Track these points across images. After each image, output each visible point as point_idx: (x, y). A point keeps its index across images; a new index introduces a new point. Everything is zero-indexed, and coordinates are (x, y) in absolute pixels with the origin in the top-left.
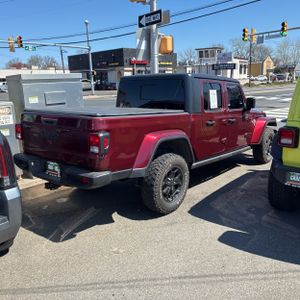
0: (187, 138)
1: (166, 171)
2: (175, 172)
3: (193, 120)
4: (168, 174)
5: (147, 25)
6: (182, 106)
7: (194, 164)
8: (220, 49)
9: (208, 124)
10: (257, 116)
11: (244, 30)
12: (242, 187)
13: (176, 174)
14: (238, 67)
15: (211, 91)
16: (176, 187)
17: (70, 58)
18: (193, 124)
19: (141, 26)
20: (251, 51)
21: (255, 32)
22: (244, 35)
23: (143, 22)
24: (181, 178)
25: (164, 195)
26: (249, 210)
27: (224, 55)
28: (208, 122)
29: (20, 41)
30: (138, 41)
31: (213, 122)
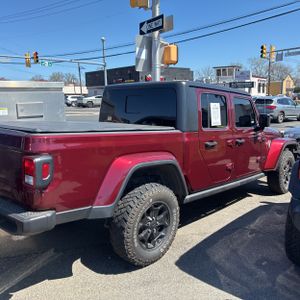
0: (177, 164)
1: (144, 209)
2: (159, 208)
3: (186, 139)
4: (148, 212)
5: (149, 32)
6: (172, 122)
7: (188, 197)
8: (238, 68)
9: (207, 146)
10: (273, 137)
11: (262, 47)
12: (252, 226)
13: (160, 212)
14: (256, 86)
15: (212, 105)
16: (161, 228)
17: (87, 74)
18: (186, 146)
19: (142, 33)
20: (269, 70)
21: (274, 49)
22: (262, 52)
23: (144, 29)
24: (168, 216)
25: (142, 241)
26: (258, 264)
27: (242, 73)
28: (208, 143)
29: (36, 57)
30: (138, 49)
31: (215, 143)
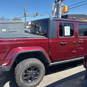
2: (34, 68)
3: (51, 41)
7: (51, 64)
15: (65, 27)
19: (56, 2)
28: (61, 43)
29: (37, 14)
30: (53, 8)
31: (66, 43)
